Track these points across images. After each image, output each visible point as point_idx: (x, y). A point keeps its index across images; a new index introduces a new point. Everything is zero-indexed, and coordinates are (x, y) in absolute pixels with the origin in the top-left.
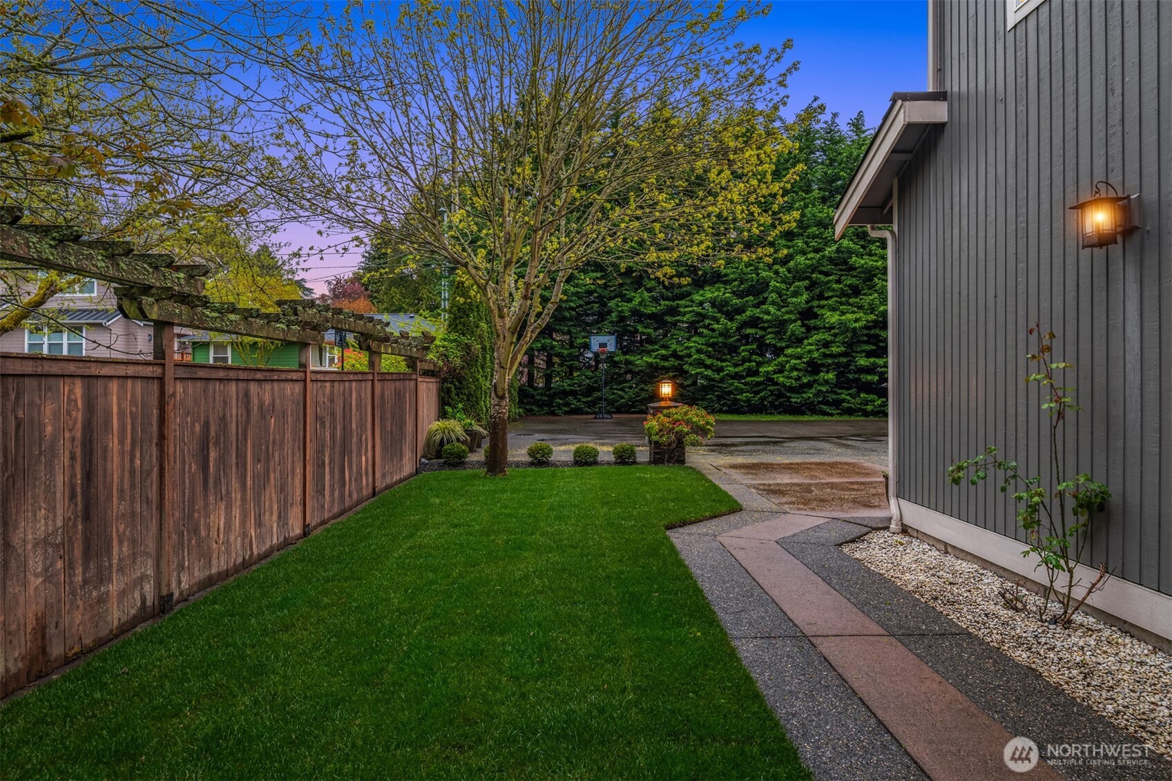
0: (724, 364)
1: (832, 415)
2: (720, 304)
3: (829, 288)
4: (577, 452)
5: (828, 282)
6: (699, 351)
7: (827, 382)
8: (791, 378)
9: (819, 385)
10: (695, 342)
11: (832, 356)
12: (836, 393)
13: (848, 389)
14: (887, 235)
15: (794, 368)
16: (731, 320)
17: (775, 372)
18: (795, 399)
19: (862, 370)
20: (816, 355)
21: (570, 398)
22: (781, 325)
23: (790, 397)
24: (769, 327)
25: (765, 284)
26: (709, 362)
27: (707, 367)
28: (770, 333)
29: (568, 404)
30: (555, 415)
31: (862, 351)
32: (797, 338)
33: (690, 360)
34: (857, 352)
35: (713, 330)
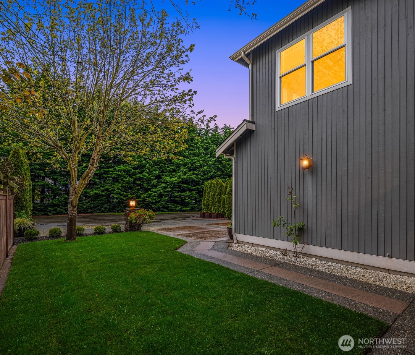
0: (128, 194)
1: (165, 212)
2: (127, 171)
3: (165, 169)
4: (95, 230)
5: (165, 167)
6: (118, 189)
7: (164, 200)
8: (153, 199)
9: (162, 201)
10: (117, 185)
11: (166, 192)
12: (166, 204)
13: (171, 203)
14: (232, 158)
15: (154, 196)
16: (131, 177)
17: (147, 197)
18: (154, 206)
19: (176, 197)
20: (162, 191)
21: (57, 207)
22: (149, 180)
23: (152, 206)
24: (145, 181)
25: (144, 166)
26: (122, 193)
27: (121, 195)
28: (145, 183)
29: (55, 210)
30: (49, 215)
31: (176, 191)
32: (154, 185)
33: (114, 192)
34: (174, 191)
35: (124, 181)
